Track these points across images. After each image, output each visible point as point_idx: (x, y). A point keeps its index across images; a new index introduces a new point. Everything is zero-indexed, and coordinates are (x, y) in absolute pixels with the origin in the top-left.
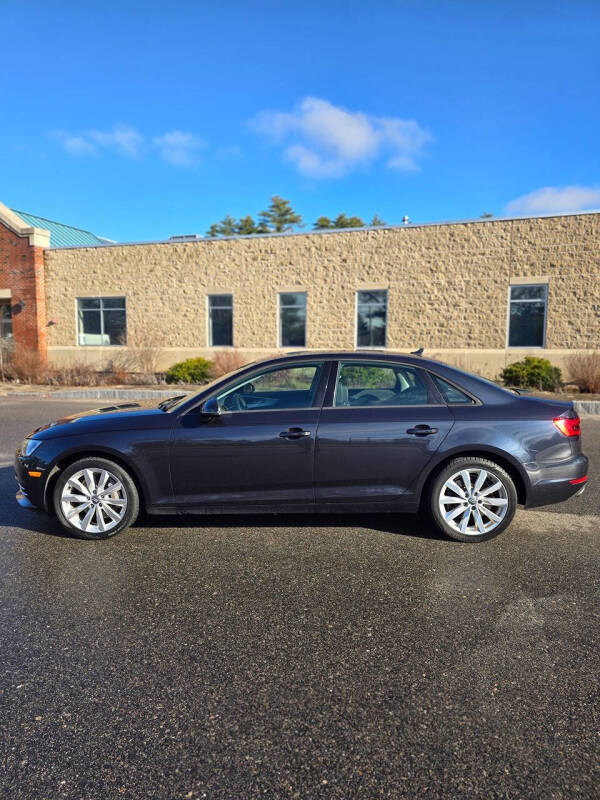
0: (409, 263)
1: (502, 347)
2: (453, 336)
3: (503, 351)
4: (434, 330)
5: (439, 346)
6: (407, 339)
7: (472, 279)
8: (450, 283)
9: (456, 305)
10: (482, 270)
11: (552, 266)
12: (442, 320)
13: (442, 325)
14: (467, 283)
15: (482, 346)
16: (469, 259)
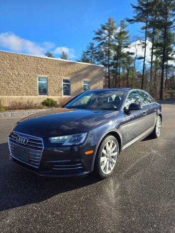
0: (3, 65)
1: (37, 95)
2: (21, 92)
3: (37, 97)
4: (15, 89)
5: (17, 95)
6: (5, 92)
7: (26, 74)
8: (19, 74)
9: (21, 82)
10: (29, 71)
11: (48, 72)
12: (17, 86)
13: (17, 88)
14: (25, 74)
15: (31, 95)
16: (24, 67)
